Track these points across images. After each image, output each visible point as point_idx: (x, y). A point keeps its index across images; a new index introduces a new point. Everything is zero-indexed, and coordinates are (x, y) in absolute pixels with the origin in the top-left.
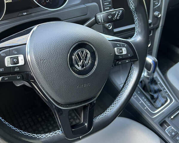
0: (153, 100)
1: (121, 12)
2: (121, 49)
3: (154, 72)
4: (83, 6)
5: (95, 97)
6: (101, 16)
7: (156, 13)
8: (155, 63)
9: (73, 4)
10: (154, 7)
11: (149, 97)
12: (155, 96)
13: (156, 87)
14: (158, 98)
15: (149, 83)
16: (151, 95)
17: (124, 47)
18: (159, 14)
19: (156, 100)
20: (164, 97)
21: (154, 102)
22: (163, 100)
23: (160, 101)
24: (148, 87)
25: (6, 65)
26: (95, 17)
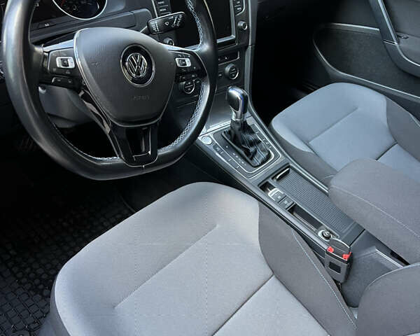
0: (249, 156)
1: (181, 16)
2: (184, 61)
3: (244, 111)
4: (129, 14)
5: (156, 118)
6: (155, 23)
7: (241, 24)
8: (245, 98)
9: (115, 10)
10: (235, 14)
11: (242, 152)
12: (252, 150)
13: (251, 138)
14: (255, 152)
15: (239, 130)
16: (245, 148)
17: (187, 57)
18: (244, 26)
19: (253, 156)
20: (264, 151)
21: (252, 159)
22: (264, 155)
23: (260, 156)
24: (239, 137)
25: (58, 66)
26: (148, 25)
